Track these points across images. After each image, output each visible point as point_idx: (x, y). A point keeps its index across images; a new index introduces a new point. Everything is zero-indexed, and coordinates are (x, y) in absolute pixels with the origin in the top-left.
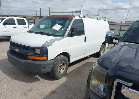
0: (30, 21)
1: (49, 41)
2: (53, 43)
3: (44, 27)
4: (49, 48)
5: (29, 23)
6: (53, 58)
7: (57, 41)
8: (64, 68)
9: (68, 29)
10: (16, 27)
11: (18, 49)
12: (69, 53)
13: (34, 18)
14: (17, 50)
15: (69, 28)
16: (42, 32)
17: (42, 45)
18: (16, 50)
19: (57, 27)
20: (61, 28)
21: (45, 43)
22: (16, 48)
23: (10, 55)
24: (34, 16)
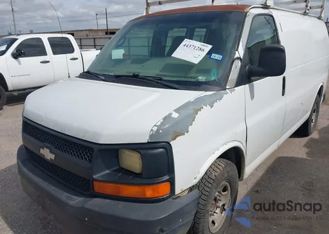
0: (84, 42)
1: (175, 115)
2: (192, 118)
3: (124, 55)
4: (177, 146)
5: (81, 47)
6: (195, 182)
7: (206, 109)
8: (224, 205)
9: (237, 55)
10: (49, 62)
11: (51, 152)
12: (243, 148)
13: (92, 35)
14: (48, 154)
15: (240, 52)
16: (135, 76)
17: (151, 136)
18: (42, 151)
19: (192, 51)
20: (210, 53)
21: (159, 127)
22: (42, 144)
23: (25, 170)
24: (91, 30)
